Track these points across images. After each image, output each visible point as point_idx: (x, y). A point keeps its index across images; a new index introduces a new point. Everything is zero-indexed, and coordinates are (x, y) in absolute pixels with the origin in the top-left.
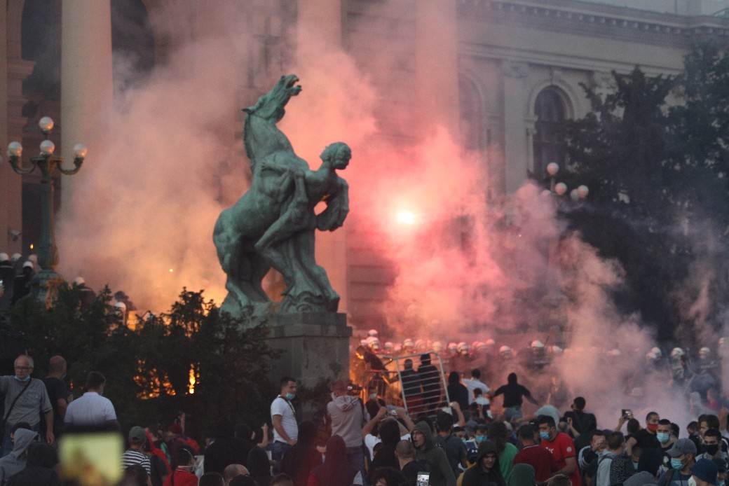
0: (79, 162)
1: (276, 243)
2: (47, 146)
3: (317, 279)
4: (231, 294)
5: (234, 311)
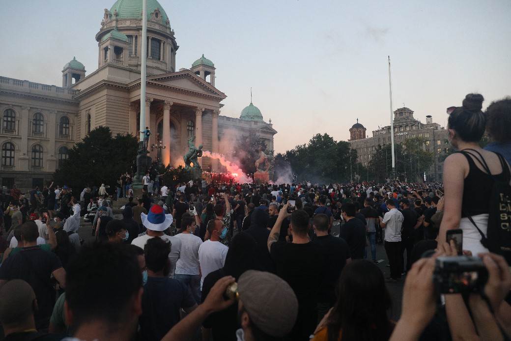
0: (165, 147)
1: (192, 159)
2: (161, 145)
3: (198, 164)
4: (186, 166)
5: (186, 168)
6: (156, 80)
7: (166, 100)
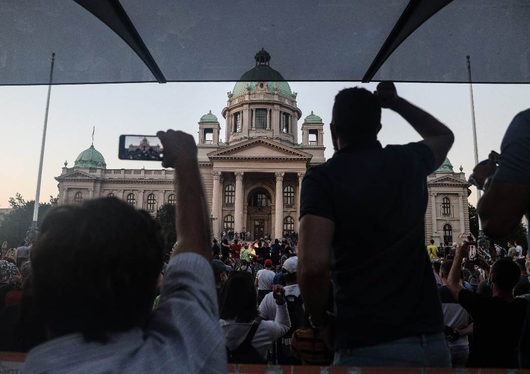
6: (221, 154)
7: (236, 171)
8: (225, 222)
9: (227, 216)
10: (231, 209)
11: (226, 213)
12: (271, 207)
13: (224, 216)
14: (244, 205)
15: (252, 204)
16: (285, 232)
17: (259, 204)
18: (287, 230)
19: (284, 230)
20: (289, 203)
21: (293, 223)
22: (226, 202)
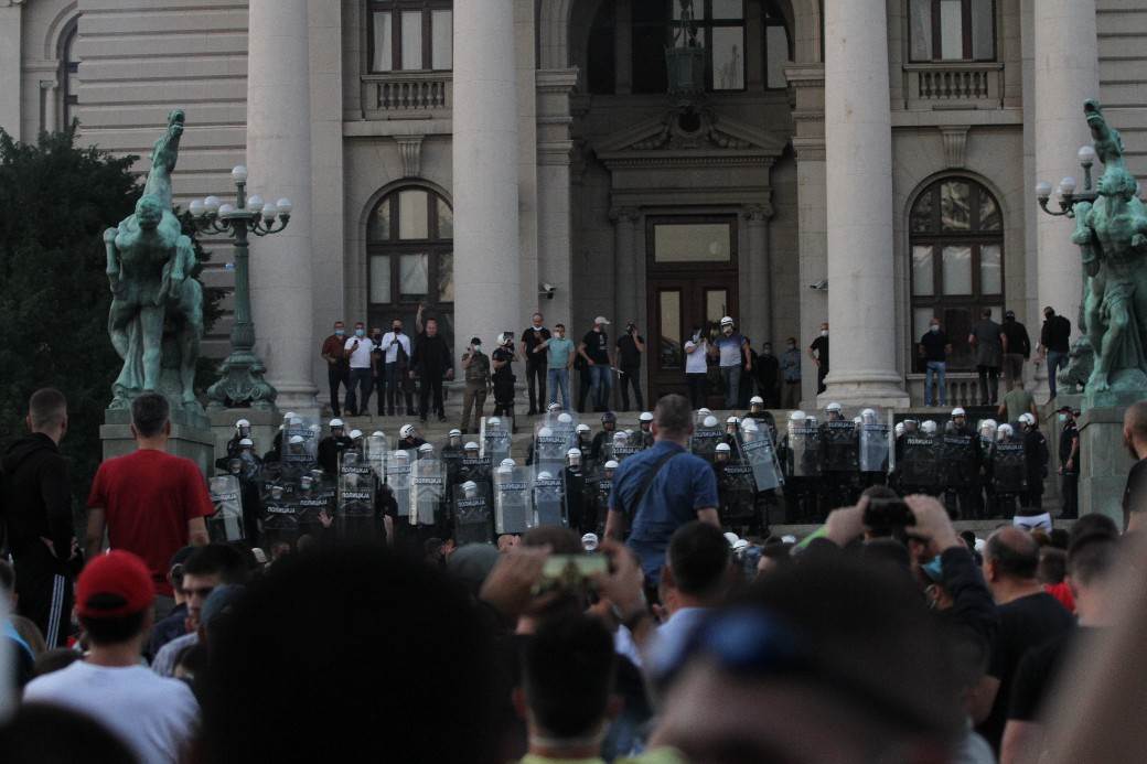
8: (374, 248)
9: (392, 192)
10: (428, 127)
11: (382, 168)
12: (788, 91)
13: (364, 194)
14: (541, 91)
15: (624, 72)
16: (927, 322)
17: (684, 77)
18: (940, 301)
19: (917, 302)
20: (952, 48)
21: (997, 238)
22: (384, 62)
